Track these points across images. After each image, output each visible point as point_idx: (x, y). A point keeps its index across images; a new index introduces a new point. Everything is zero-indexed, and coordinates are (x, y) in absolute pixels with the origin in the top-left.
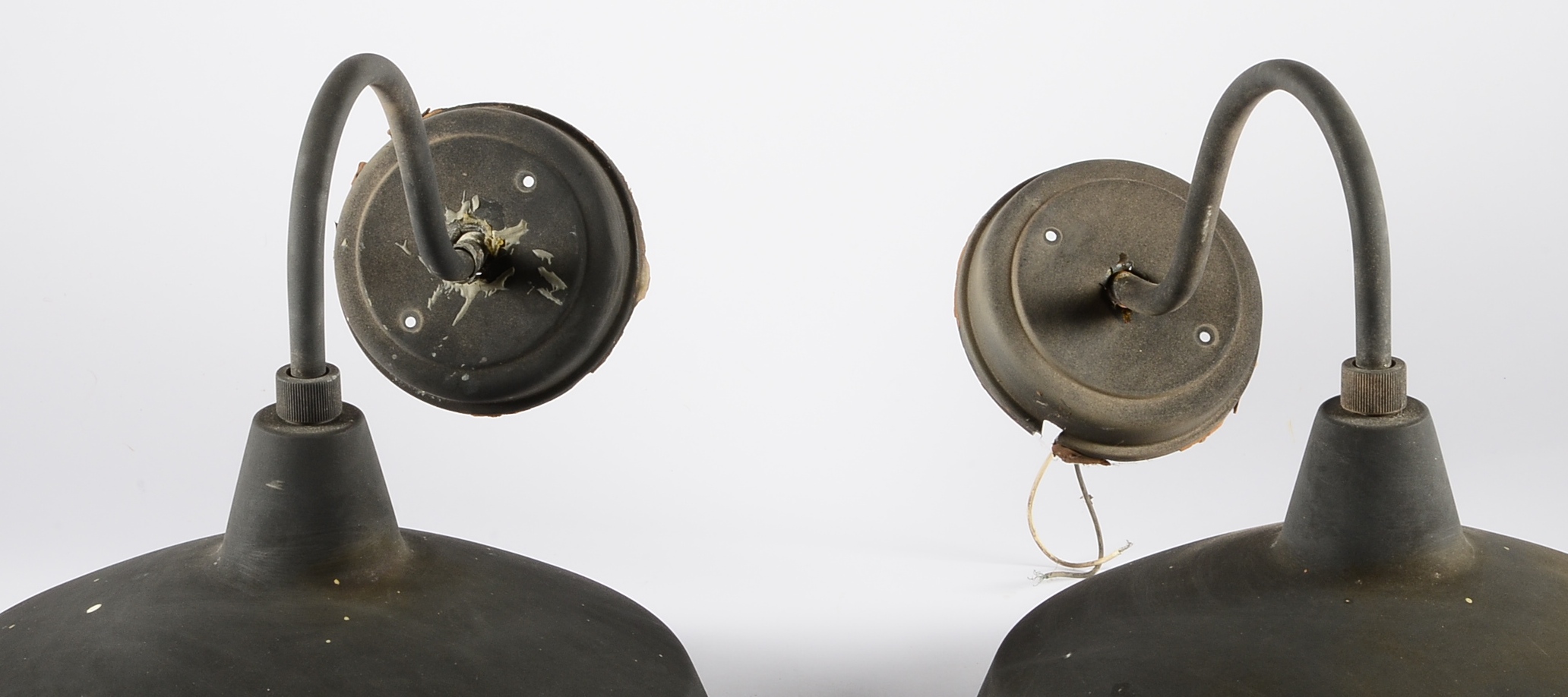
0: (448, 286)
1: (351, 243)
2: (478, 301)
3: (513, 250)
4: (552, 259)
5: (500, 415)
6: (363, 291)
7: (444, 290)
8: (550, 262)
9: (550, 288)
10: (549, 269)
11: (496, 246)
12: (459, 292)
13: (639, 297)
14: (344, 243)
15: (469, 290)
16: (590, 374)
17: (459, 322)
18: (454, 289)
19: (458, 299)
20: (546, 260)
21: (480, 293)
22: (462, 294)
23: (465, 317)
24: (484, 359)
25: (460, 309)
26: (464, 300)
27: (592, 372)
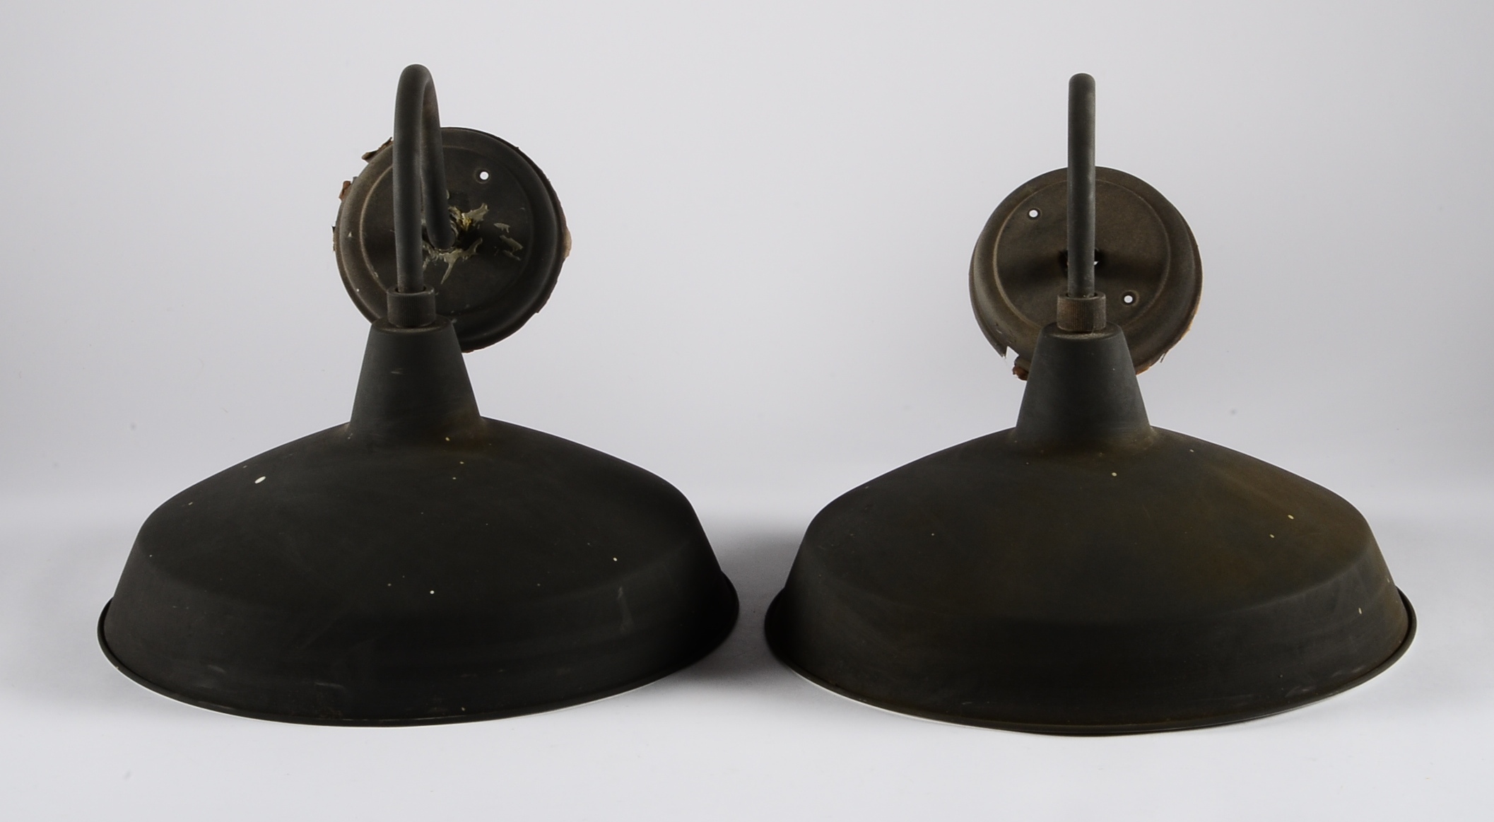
0: (434, 257)
1: (355, 234)
2: (458, 264)
3: (479, 225)
4: (509, 229)
5: (472, 351)
6: (369, 266)
7: (431, 260)
8: (508, 231)
9: (511, 250)
10: (508, 236)
11: (466, 224)
12: (443, 259)
13: (566, 255)
14: (350, 235)
15: (450, 257)
16: (536, 314)
17: (446, 281)
18: (439, 259)
19: (442, 265)
20: (505, 230)
21: (459, 259)
22: (445, 260)
23: (449, 277)
24: (468, 306)
25: (445, 272)
26: (447, 264)
27: (538, 312)
